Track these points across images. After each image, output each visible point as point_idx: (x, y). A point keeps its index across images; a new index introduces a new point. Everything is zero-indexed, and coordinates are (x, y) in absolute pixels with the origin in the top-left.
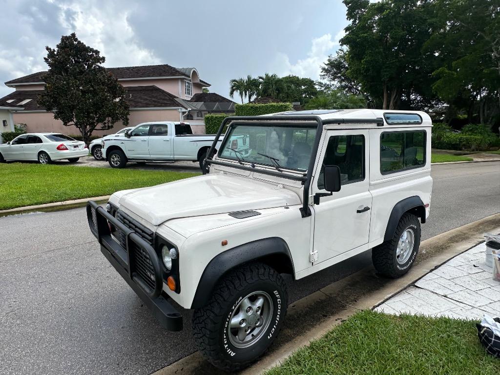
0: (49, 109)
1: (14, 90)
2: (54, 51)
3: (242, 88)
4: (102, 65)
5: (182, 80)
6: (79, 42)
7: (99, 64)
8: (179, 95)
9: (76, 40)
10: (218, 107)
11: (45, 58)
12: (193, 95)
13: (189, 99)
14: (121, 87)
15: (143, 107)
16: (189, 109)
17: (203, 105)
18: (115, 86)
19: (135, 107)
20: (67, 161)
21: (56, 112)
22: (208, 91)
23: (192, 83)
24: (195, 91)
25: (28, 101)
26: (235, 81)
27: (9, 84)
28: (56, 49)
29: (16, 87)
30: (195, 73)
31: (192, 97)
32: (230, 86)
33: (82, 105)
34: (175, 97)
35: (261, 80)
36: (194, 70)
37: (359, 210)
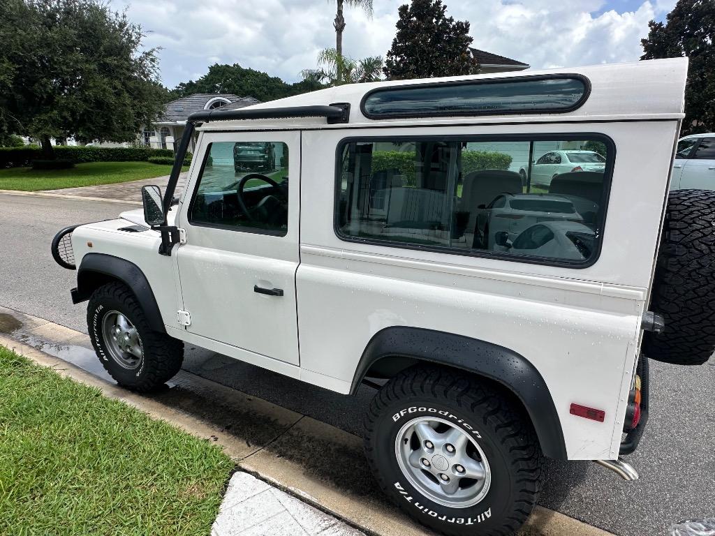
37: (260, 286)
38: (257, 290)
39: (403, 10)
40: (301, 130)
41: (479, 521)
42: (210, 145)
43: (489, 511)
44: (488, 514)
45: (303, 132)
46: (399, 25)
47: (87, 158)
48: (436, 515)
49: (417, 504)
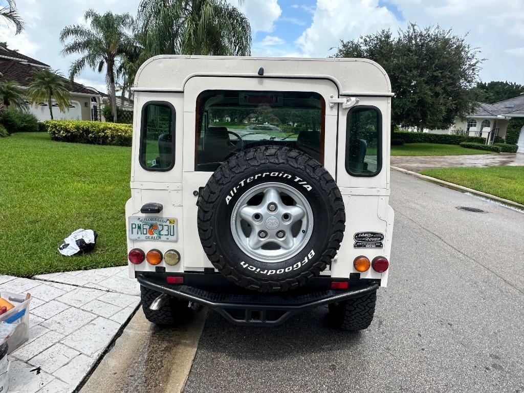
47: (420, 139)
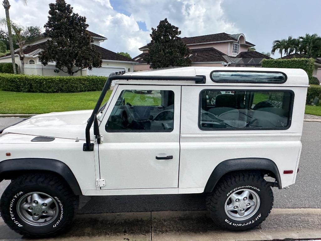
0: (148, 63)
1: (142, 52)
2: (155, 29)
3: (282, 47)
4: (179, 36)
5: (231, 43)
6: (168, 23)
7: (177, 36)
8: (228, 53)
9: (167, 22)
10: (252, 62)
11: (150, 34)
12: (239, 53)
13: (235, 56)
14: (188, 49)
15: (200, 61)
16: (229, 63)
17: (242, 60)
18: (184, 49)
19: (196, 61)
20: (146, 92)
21: (151, 64)
22: (255, 50)
23: (239, 44)
24: (241, 50)
25: (139, 58)
26: (277, 41)
27: (140, 49)
28: (157, 29)
29: (144, 50)
30: (242, 38)
31: (238, 54)
32: (273, 46)
33: (164, 60)
34: (224, 54)
35: (301, 40)
36: (242, 35)
37: (158, 156)
38: (157, 158)
39: (52, 6)
40: (181, 86)
41: (257, 220)
42: (122, 92)
43: (260, 215)
44: (260, 216)
45: (182, 86)
46: (50, 13)
48: (241, 224)
49: (233, 224)
